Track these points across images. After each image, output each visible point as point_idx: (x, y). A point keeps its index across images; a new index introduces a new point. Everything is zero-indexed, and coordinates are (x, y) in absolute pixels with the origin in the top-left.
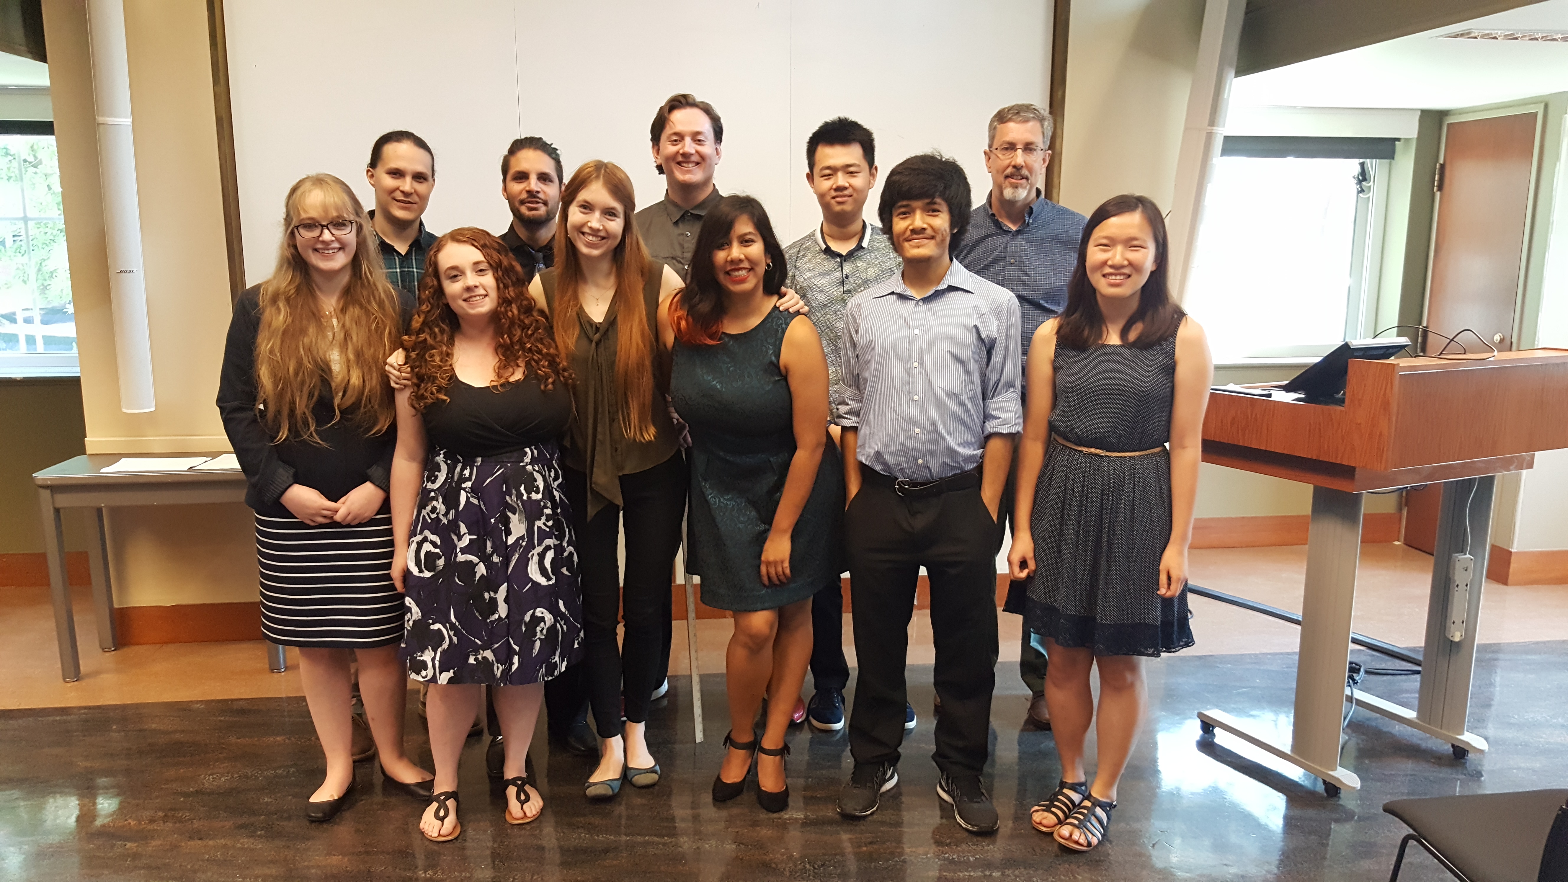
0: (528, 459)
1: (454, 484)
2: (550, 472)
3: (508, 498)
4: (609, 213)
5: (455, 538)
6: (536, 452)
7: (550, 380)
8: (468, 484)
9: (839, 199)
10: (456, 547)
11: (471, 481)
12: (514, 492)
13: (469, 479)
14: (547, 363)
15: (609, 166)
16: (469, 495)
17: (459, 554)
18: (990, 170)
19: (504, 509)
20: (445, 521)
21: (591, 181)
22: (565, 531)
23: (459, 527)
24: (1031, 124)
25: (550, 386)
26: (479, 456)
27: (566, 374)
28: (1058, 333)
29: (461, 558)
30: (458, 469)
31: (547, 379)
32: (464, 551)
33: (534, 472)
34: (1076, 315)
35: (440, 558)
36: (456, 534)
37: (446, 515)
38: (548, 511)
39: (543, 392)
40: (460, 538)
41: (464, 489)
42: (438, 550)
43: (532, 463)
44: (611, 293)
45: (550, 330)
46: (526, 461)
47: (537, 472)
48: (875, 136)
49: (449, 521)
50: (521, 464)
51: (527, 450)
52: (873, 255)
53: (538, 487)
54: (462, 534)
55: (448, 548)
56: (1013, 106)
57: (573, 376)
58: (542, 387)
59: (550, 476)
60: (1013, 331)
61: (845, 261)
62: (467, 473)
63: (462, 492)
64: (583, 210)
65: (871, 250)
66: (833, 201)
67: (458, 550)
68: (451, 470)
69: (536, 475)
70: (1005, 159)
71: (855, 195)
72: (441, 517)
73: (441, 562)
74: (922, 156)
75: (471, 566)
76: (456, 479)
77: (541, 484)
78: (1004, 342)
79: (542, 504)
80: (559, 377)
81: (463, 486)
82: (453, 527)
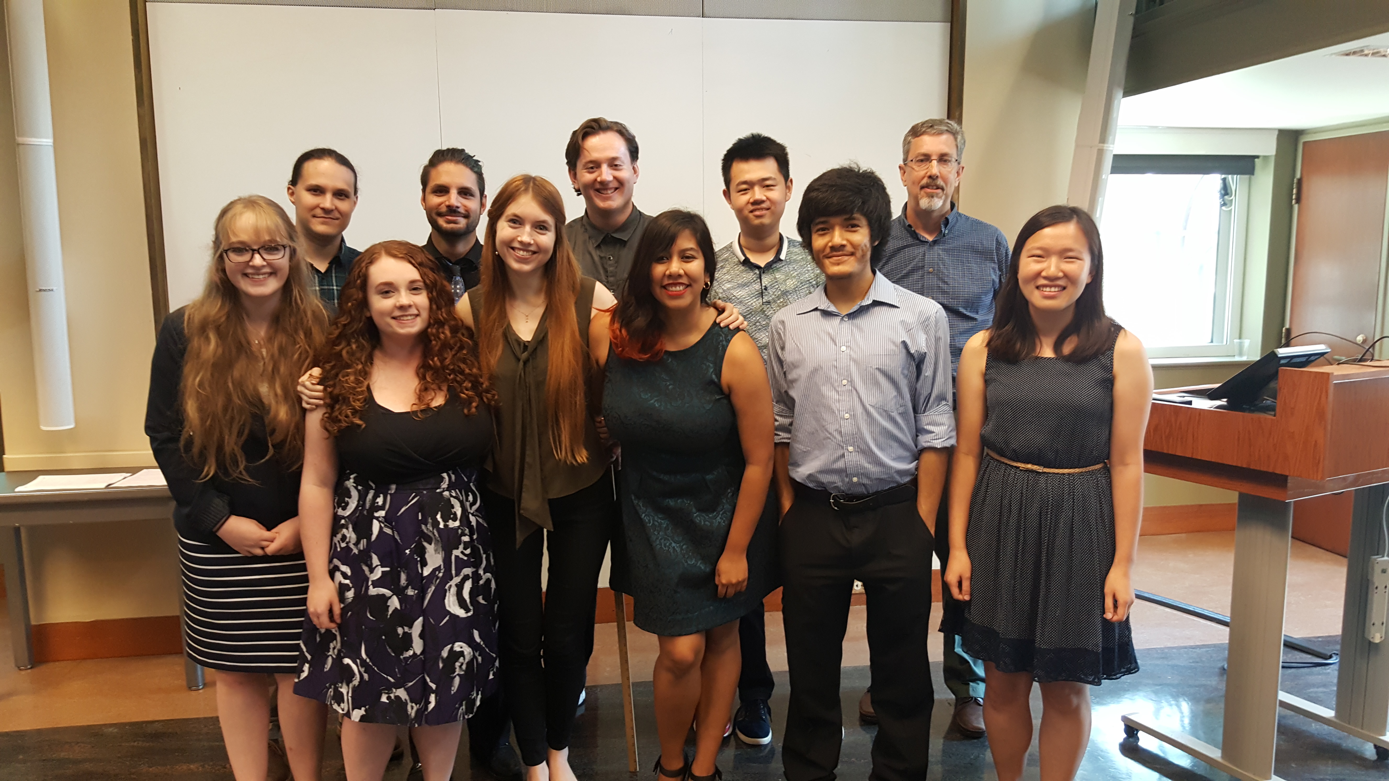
0: (444, 485)
1: (365, 512)
2: (467, 496)
3: (423, 527)
4: (540, 226)
5: (366, 569)
6: (453, 477)
7: (474, 404)
8: (382, 513)
9: (757, 213)
10: (368, 579)
11: (384, 510)
12: (430, 520)
13: (382, 508)
14: (470, 385)
15: (538, 179)
16: (383, 525)
17: (371, 587)
18: (905, 184)
19: (420, 539)
20: (356, 551)
21: (520, 194)
22: (482, 558)
23: (371, 558)
24: (944, 137)
25: (473, 410)
26: (394, 483)
27: (489, 395)
28: (988, 345)
29: (373, 591)
30: (370, 496)
31: (471, 403)
32: (376, 584)
33: (452, 499)
34: (1008, 327)
35: (349, 589)
36: (367, 565)
37: (356, 544)
38: (466, 539)
39: (467, 416)
40: (372, 570)
41: (377, 518)
42: (347, 582)
43: (449, 489)
44: (540, 311)
45: (475, 351)
46: (443, 487)
47: (454, 497)
48: (788, 150)
49: (360, 551)
50: (438, 491)
51: (445, 475)
52: (791, 267)
53: (455, 514)
54: (374, 566)
55: (359, 580)
56: (927, 121)
57: (496, 397)
58: (466, 411)
59: (467, 500)
60: (942, 344)
61: (764, 273)
62: (380, 501)
63: (375, 522)
64: (512, 225)
65: (788, 262)
66: (751, 215)
67: (370, 583)
68: (362, 497)
69: (454, 501)
70: (920, 171)
71: (773, 208)
72: (352, 546)
73: (350, 594)
74: (838, 169)
75: (384, 599)
76: (368, 506)
77: (458, 510)
78: (933, 355)
79: (460, 531)
80: (482, 399)
81: (376, 514)
82: (364, 557)
